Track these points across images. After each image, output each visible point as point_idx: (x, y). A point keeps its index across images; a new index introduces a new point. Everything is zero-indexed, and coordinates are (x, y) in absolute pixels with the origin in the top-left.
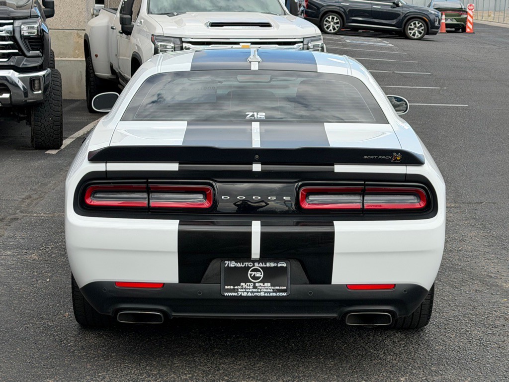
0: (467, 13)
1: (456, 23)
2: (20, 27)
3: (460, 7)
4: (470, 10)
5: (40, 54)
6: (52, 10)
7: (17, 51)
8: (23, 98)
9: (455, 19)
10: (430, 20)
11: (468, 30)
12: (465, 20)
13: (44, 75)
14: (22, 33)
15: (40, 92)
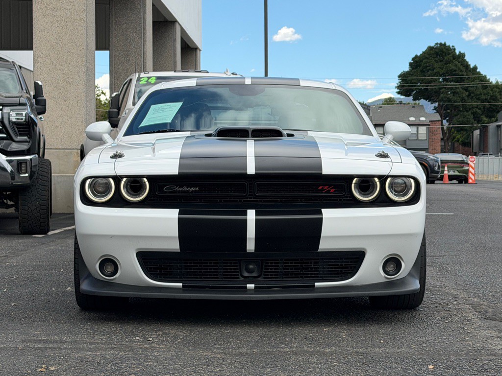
0: (468, 164)
1: (458, 174)
2: (9, 113)
3: (462, 159)
4: (471, 161)
5: (28, 140)
6: (44, 107)
7: (5, 135)
8: (10, 180)
9: (457, 170)
10: (430, 166)
11: (470, 181)
12: (467, 172)
13: (31, 159)
14: (11, 119)
15: (27, 175)
